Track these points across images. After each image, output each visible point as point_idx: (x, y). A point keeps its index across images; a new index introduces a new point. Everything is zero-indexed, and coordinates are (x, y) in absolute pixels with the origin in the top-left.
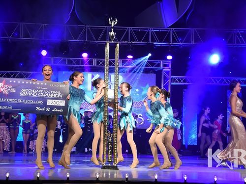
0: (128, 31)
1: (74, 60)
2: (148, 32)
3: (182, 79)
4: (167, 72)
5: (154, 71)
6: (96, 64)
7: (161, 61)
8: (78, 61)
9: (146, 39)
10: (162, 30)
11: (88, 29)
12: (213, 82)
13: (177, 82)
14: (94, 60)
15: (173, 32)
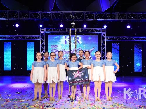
0: (83, 14)
1: (56, 29)
2: (94, 14)
3: (111, 38)
4: (104, 34)
5: (97, 34)
6: (67, 31)
7: (101, 29)
8: (58, 29)
9: (93, 18)
10: (101, 13)
11: (63, 13)
12: (127, 39)
13: (109, 39)
14: (66, 29)
15: (107, 14)
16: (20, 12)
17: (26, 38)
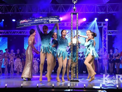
0: (83, 6)
2: (95, 6)
3: (114, 32)
4: (105, 28)
6: (66, 25)
7: (102, 22)
9: (94, 11)
10: (102, 5)
11: (62, 6)
13: (111, 33)
14: (65, 23)
15: (109, 6)
16: (17, 5)
17: (23, 33)
